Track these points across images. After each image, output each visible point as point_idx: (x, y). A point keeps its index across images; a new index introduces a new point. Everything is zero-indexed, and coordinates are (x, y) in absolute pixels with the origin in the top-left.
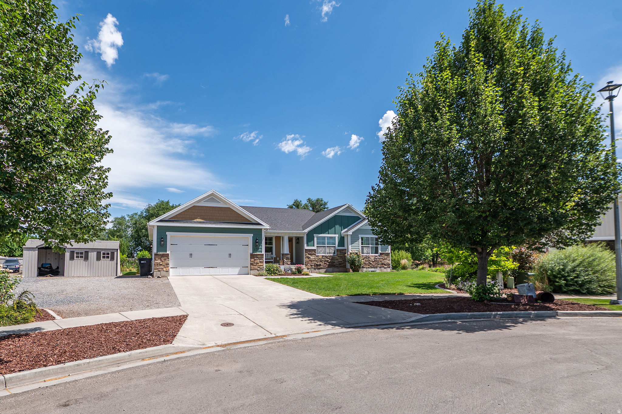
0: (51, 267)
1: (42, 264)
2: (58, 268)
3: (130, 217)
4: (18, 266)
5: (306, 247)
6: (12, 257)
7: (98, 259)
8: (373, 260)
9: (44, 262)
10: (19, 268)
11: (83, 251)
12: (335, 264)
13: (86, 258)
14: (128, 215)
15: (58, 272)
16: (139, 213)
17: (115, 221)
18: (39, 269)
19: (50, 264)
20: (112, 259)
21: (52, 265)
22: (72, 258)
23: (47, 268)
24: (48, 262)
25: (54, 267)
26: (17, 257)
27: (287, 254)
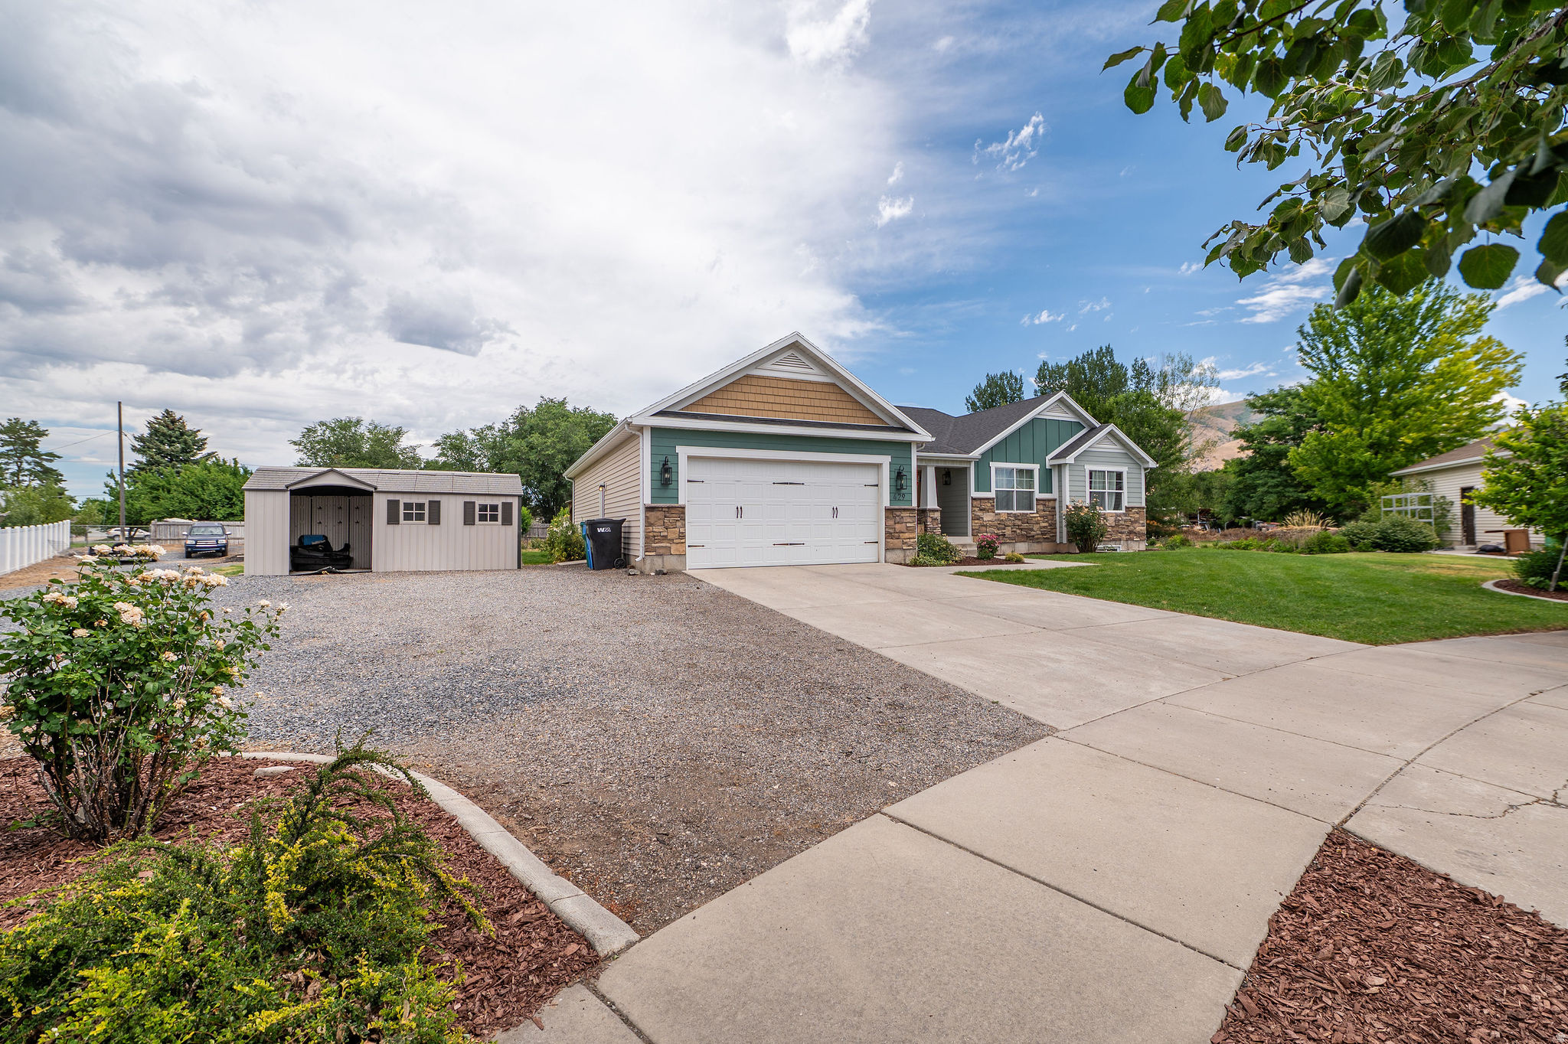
0: (327, 545)
1: (302, 537)
2: (347, 547)
3: (478, 434)
4: (224, 542)
5: (974, 494)
6: (207, 519)
7: (469, 520)
8: (1113, 525)
9: (306, 532)
10: (225, 546)
11: (425, 500)
12: (1033, 533)
13: (435, 519)
14: (474, 431)
15: (351, 559)
16: (498, 426)
17: (445, 443)
18: (293, 550)
19: (326, 538)
20: (507, 521)
21: (330, 540)
22: (393, 519)
23: (315, 548)
24: (318, 531)
25: (336, 546)
26: (220, 520)
27: (934, 511)
